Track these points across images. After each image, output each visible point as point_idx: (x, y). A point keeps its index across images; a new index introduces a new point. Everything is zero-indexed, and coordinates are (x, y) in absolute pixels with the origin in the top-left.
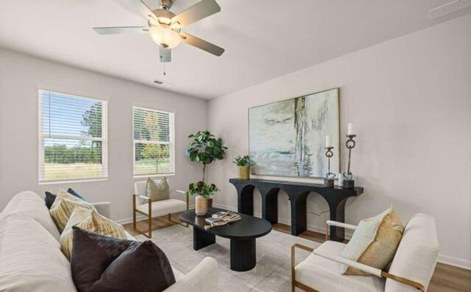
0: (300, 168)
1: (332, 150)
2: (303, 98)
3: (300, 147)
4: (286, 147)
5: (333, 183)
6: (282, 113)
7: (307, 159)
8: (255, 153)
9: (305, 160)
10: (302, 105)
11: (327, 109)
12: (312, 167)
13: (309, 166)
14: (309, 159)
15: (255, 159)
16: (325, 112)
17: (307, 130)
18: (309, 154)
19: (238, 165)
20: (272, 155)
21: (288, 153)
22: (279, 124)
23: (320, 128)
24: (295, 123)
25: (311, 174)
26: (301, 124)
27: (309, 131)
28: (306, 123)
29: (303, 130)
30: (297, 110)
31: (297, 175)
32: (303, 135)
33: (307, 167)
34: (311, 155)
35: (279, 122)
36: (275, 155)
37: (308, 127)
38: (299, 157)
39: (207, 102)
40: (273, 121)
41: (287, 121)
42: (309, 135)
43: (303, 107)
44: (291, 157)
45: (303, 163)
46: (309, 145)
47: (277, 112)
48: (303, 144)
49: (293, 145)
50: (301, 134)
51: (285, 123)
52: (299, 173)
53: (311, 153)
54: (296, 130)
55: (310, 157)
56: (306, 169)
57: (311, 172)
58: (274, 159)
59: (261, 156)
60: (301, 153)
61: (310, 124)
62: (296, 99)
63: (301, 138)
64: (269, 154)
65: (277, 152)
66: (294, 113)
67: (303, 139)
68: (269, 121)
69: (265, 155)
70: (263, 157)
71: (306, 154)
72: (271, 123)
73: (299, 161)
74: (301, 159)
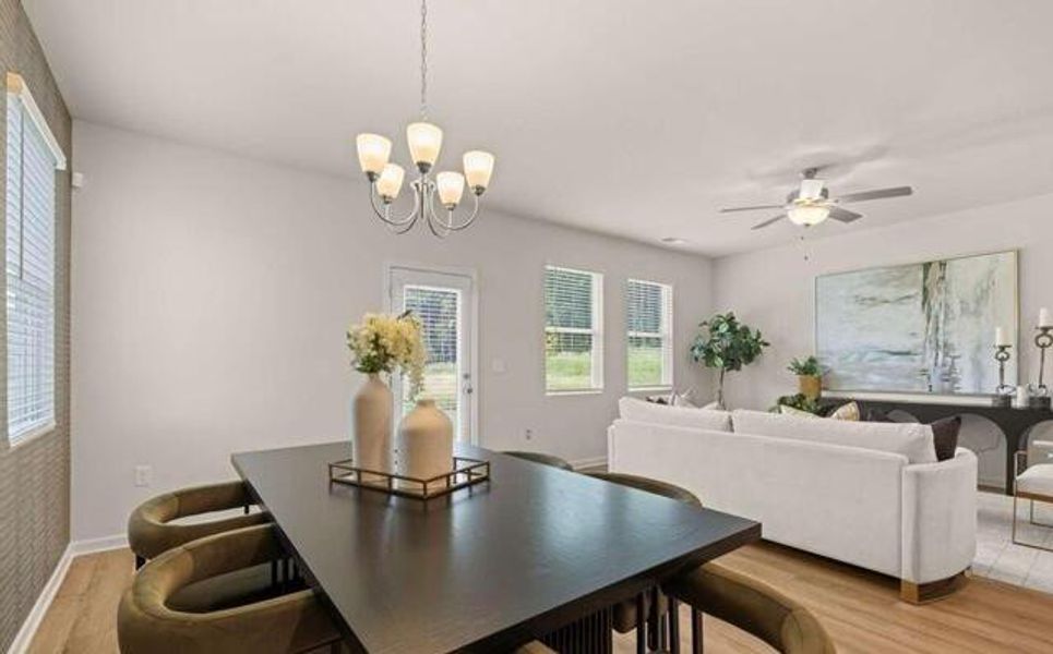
0: (932, 377)
1: (1007, 350)
2: (943, 264)
3: (934, 345)
4: (906, 344)
5: (1010, 402)
6: (896, 286)
7: (950, 363)
8: (831, 353)
9: (944, 365)
10: (939, 274)
11: (993, 283)
12: (960, 376)
13: (954, 375)
14: (953, 363)
15: (830, 363)
16: (989, 287)
17: (950, 316)
18: (952, 354)
19: (799, 373)
20: (871, 356)
21: (908, 353)
22: (887, 305)
23: (977, 313)
24: (923, 304)
25: (958, 388)
26: (937, 307)
27: (954, 319)
28: (947, 306)
29: (942, 317)
30: (928, 281)
31: (927, 389)
32: (941, 325)
33: (949, 377)
34: (959, 357)
35: (886, 302)
36: (877, 355)
37: (952, 311)
38: (932, 362)
39: (713, 262)
40: (872, 299)
41: (905, 301)
42: (952, 326)
43: (943, 278)
44: (913, 360)
45: (939, 371)
46: (953, 340)
47: (884, 283)
48: (941, 338)
49: (920, 340)
50: (937, 323)
51: (903, 304)
52: (931, 386)
53: (956, 354)
54: (925, 315)
55: (956, 361)
56: (947, 380)
57: (956, 385)
58: (877, 364)
59: (845, 358)
60: (937, 354)
61: (956, 308)
62: (927, 266)
63: (937, 329)
64: (862, 355)
65: (883, 351)
66: (922, 288)
67: (941, 332)
68: (864, 299)
69: (855, 356)
70: (851, 359)
71: (946, 355)
72: (870, 302)
73: (932, 368)
74: (936, 364)
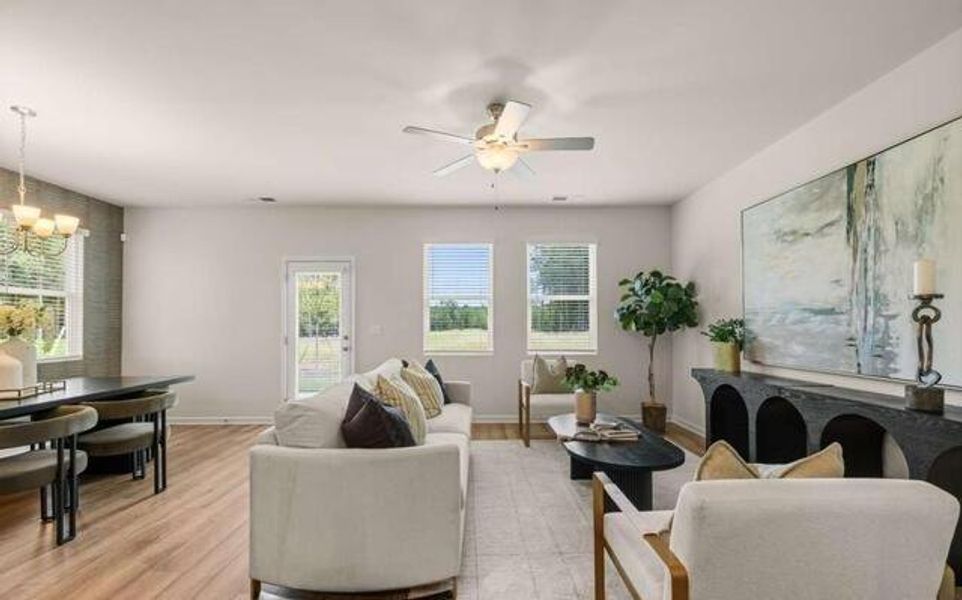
0: (861, 351)
2: (870, 163)
3: (862, 297)
4: (830, 296)
5: (942, 399)
6: (819, 210)
7: (882, 329)
8: (756, 314)
9: (876, 331)
10: (866, 181)
11: (942, 180)
12: (896, 350)
13: (888, 349)
14: (887, 327)
15: (755, 326)
16: (935, 189)
17: (882, 248)
18: (885, 313)
19: (713, 339)
20: (792, 317)
21: (831, 312)
22: (809, 238)
23: (918, 239)
24: (848, 232)
25: (896, 371)
26: (865, 235)
27: (887, 251)
28: (877, 230)
29: (871, 251)
30: (853, 196)
31: (854, 370)
32: (870, 263)
33: (883, 353)
34: (894, 317)
35: (807, 234)
36: (798, 317)
37: (885, 243)
38: (858, 324)
39: (667, 210)
40: (794, 233)
41: (826, 230)
42: (886, 261)
43: (871, 186)
44: (837, 323)
45: (870, 340)
46: (887, 288)
47: (803, 208)
48: (870, 286)
49: (844, 291)
50: (866, 260)
51: (823, 236)
52: (859, 365)
53: (890, 313)
54: (851, 251)
55: (891, 323)
56: (879, 356)
57: (892, 366)
58: (799, 328)
59: (770, 320)
60: (866, 312)
61: (889, 233)
62: (851, 169)
63: (866, 270)
64: (786, 313)
65: (805, 310)
66: (845, 206)
67: (870, 274)
68: (785, 234)
69: (778, 316)
70: (773, 322)
71: (878, 313)
72: (790, 238)
73: (861, 332)
74: (865, 328)
